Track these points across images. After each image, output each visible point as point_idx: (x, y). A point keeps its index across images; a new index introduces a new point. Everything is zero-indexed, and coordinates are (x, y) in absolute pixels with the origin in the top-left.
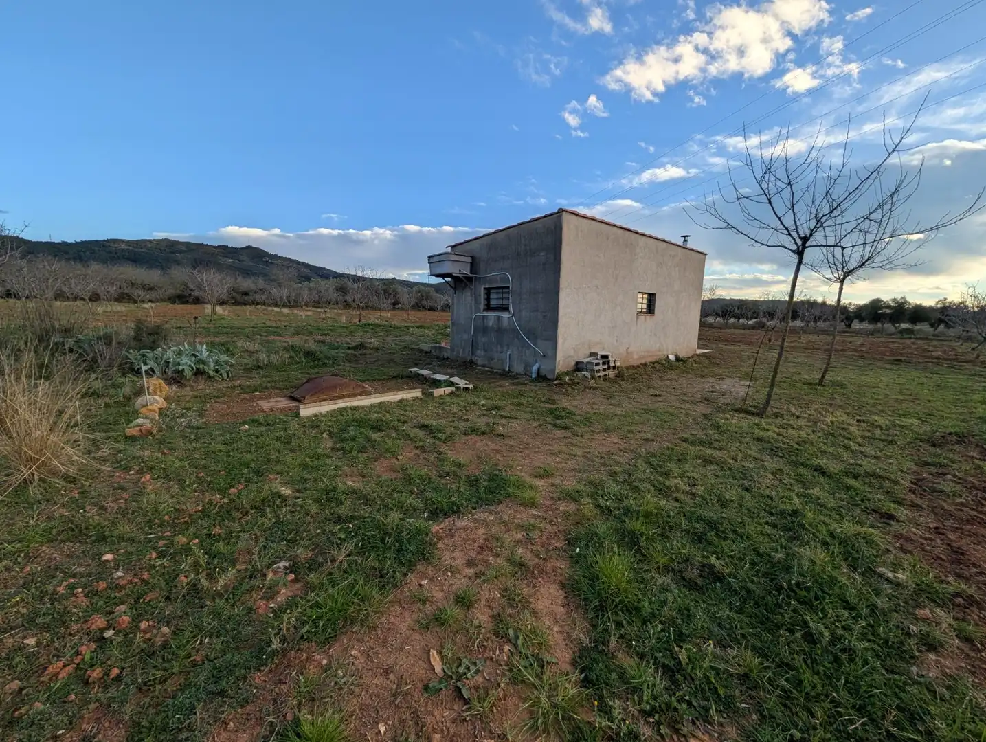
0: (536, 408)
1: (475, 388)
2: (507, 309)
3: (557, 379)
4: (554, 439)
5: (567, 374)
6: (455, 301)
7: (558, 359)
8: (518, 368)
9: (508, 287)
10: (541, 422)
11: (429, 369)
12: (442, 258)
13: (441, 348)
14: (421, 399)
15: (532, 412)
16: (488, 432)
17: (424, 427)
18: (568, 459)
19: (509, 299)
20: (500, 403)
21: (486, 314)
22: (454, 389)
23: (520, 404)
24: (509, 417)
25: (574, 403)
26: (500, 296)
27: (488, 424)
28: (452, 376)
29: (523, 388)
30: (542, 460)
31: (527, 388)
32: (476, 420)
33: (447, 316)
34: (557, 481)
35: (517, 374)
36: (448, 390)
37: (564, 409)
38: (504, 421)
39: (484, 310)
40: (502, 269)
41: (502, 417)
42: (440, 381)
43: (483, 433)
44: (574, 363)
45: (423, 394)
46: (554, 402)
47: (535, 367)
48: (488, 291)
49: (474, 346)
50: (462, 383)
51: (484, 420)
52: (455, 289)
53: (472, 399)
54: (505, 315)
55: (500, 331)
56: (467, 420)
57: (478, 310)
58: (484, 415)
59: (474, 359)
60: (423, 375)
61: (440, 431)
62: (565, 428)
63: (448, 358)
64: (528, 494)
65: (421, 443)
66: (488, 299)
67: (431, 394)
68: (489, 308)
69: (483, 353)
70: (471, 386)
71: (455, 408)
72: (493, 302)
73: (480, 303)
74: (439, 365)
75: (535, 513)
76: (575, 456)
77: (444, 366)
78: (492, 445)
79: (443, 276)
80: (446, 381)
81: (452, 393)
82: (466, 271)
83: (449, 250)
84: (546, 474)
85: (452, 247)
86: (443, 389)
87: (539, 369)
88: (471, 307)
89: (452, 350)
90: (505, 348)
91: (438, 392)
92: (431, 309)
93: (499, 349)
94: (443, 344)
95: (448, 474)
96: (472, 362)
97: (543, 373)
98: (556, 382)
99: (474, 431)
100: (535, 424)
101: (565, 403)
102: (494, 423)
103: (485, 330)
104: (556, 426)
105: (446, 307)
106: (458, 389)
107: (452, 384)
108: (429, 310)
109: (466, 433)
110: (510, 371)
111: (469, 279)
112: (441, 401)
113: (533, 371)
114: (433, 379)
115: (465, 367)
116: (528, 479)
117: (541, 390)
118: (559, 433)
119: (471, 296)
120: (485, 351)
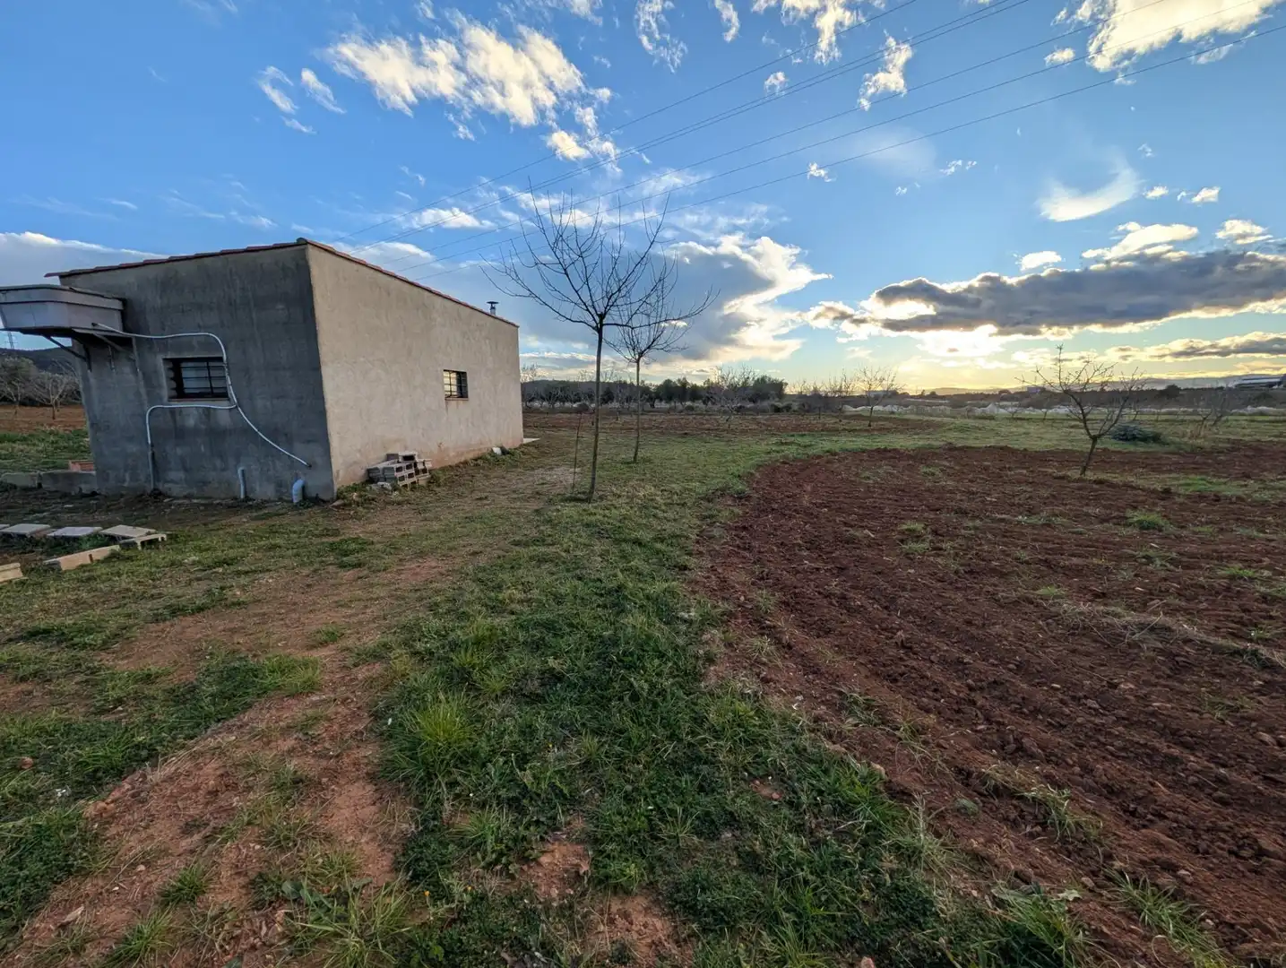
0: (304, 546)
1: (173, 538)
2: (224, 395)
3: (338, 498)
4: (341, 585)
5: (354, 489)
6: (92, 381)
7: (335, 468)
8: (265, 491)
9: (221, 359)
10: (316, 566)
11: (41, 521)
12: (35, 296)
13: (71, 477)
14: (22, 583)
15: (298, 555)
16: (216, 603)
17: (33, 635)
18: (366, 607)
19: (224, 378)
20: (232, 553)
21: (176, 405)
22: (116, 548)
23: (274, 547)
24: (255, 572)
25: (370, 528)
26: (204, 373)
27: (209, 592)
28: (111, 524)
29: (276, 521)
30: (321, 620)
31: (285, 520)
32: (179, 592)
33: (78, 418)
34: (349, 643)
35: (264, 502)
36: (101, 553)
37: (354, 540)
38: (243, 580)
39: (171, 398)
40: (200, 328)
41: (239, 573)
42: (76, 539)
43: (200, 609)
44: (363, 472)
45: (25, 572)
46: (336, 533)
47: (297, 485)
48: (176, 366)
49: (158, 466)
50: (138, 534)
51: (204, 586)
52: (87, 359)
53: (160, 557)
54: (220, 406)
55: (215, 434)
56: (160, 595)
57: (153, 397)
58: (199, 579)
59: (162, 487)
60: (22, 536)
61: (89, 631)
62: (359, 565)
63: (94, 494)
64: (298, 678)
65: (32, 667)
66: (178, 379)
67: (54, 568)
68: (180, 393)
69: (181, 475)
70: (159, 536)
71: (124, 582)
72: (190, 385)
73: (160, 386)
74: (70, 511)
75: (315, 698)
76: (377, 599)
77: (88, 510)
78: (220, 624)
79: (47, 332)
80: (95, 536)
81: (113, 556)
82: (113, 326)
83: (56, 281)
84: (332, 637)
85: (62, 276)
86: (88, 552)
87: (304, 488)
88: (138, 394)
89: (103, 474)
90: (232, 462)
91: (67, 562)
92: (28, 402)
93: (218, 463)
94: (75, 468)
95: (120, 701)
96: (157, 495)
97: (312, 493)
98: (336, 503)
99: (176, 611)
100: (305, 571)
101: (354, 530)
102: (222, 588)
103: (180, 434)
104: (342, 566)
105: (72, 398)
106: (129, 545)
107: (113, 539)
108: (23, 404)
109: (157, 619)
110: (247, 499)
111: (125, 343)
112: (86, 576)
113: (294, 492)
114: (55, 537)
115: (146, 504)
116: (299, 655)
117: (316, 519)
118: (349, 574)
119: (135, 373)
120: (186, 470)
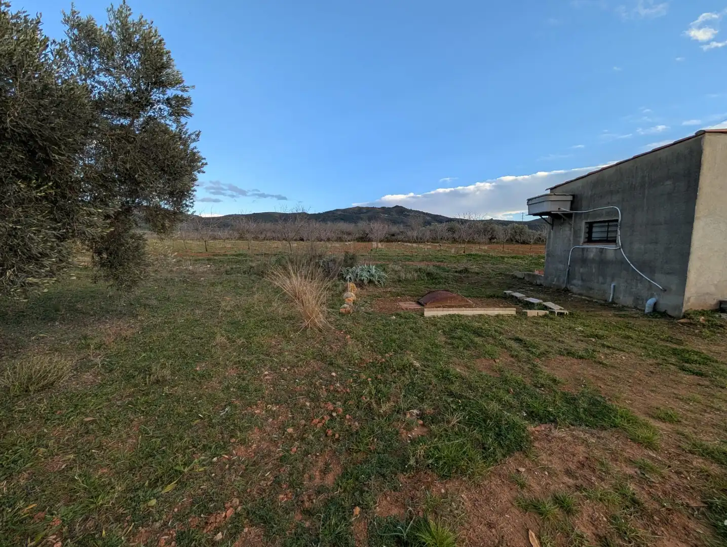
0: (651, 344)
1: (570, 313)
2: (614, 241)
3: (684, 317)
4: (681, 383)
5: (702, 313)
6: (552, 234)
7: (687, 294)
8: (626, 300)
9: (617, 221)
10: (659, 361)
11: (522, 293)
12: (541, 199)
13: (534, 276)
14: (515, 317)
15: (645, 348)
16: (587, 358)
17: (518, 340)
18: (705, 411)
19: (616, 231)
20: (601, 333)
21: (586, 246)
22: (548, 312)
23: (628, 337)
24: (614, 348)
25: (714, 348)
26: (605, 229)
27: (586, 350)
28: (545, 301)
29: (632, 321)
30: (658, 401)
31: (638, 322)
32: (572, 344)
33: (542, 250)
34: (687, 431)
35: (623, 306)
36: (542, 313)
37: (697, 353)
38: (606, 351)
39: (584, 242)
40: (608, 204)
41: (603, 345)
42: (533, 304)
43: (581, 358)
44: (715, 302)
45: (517, 312)
46: (680, 342)
47: (651, 301)
48: (590, 226)
49: (570, 276)
50: (557, 308)
51: (584, 345)
52: (552, 225)
53: (567, 323)
54: (610, 247)
55: (602, 262)
56: (563, 342)
57: (576, 242)
58: (582, 341)
59: (570, 287)
60: (516, 298)
61: (534, 347)
62: (700, 374)
63: (541, 285)
64: (642, 433)
65: (516, 353)
66: (590, 232)
67: (525, 314)
68: (589, 240)
69: (580, 283)
70: (566, 312)
71: (549, 329)
72: (595, 236)
73: (580, 237)
74: (531, 290)
75: (651, 453)
76: (718, 410)
77: (538, 292)
78: (591, 371)
79: (540, 214)
80: (540, 304)
81: (545, 316)
82: (566, 209)
83: (548, 192)
84: (667, 418)
85: (551, 189)
86: (537, 311)
87: (655, 304)
88: (569, 240)
89: (546, 278)
90: (609, 279)
91: (531, 313)
92: (524, 243)
93: (601, 279)
94: (536, 273)
95: (543, 385)
96: (567, 290)
97: (661, 308)
98: (682, 321)
99: (570, 353)
100: (650, 361)
101: (700, 346)
102: (594, 351)
103: (584, 261)
104: (683, 369)
105: (539, 241)
106: (552, 313)
107: (546, 308)
108: (521, 243)
109: (561, 354)
110: (613, 302)
111: (569, 216)
112: (535, 321)
113: (647, 305)
114: (526, 301)
115: (561, 294)
116: (642, 417)
117: (662, 327)
118: (687, 378)
119: (571, 230)
120: (583, 280)
